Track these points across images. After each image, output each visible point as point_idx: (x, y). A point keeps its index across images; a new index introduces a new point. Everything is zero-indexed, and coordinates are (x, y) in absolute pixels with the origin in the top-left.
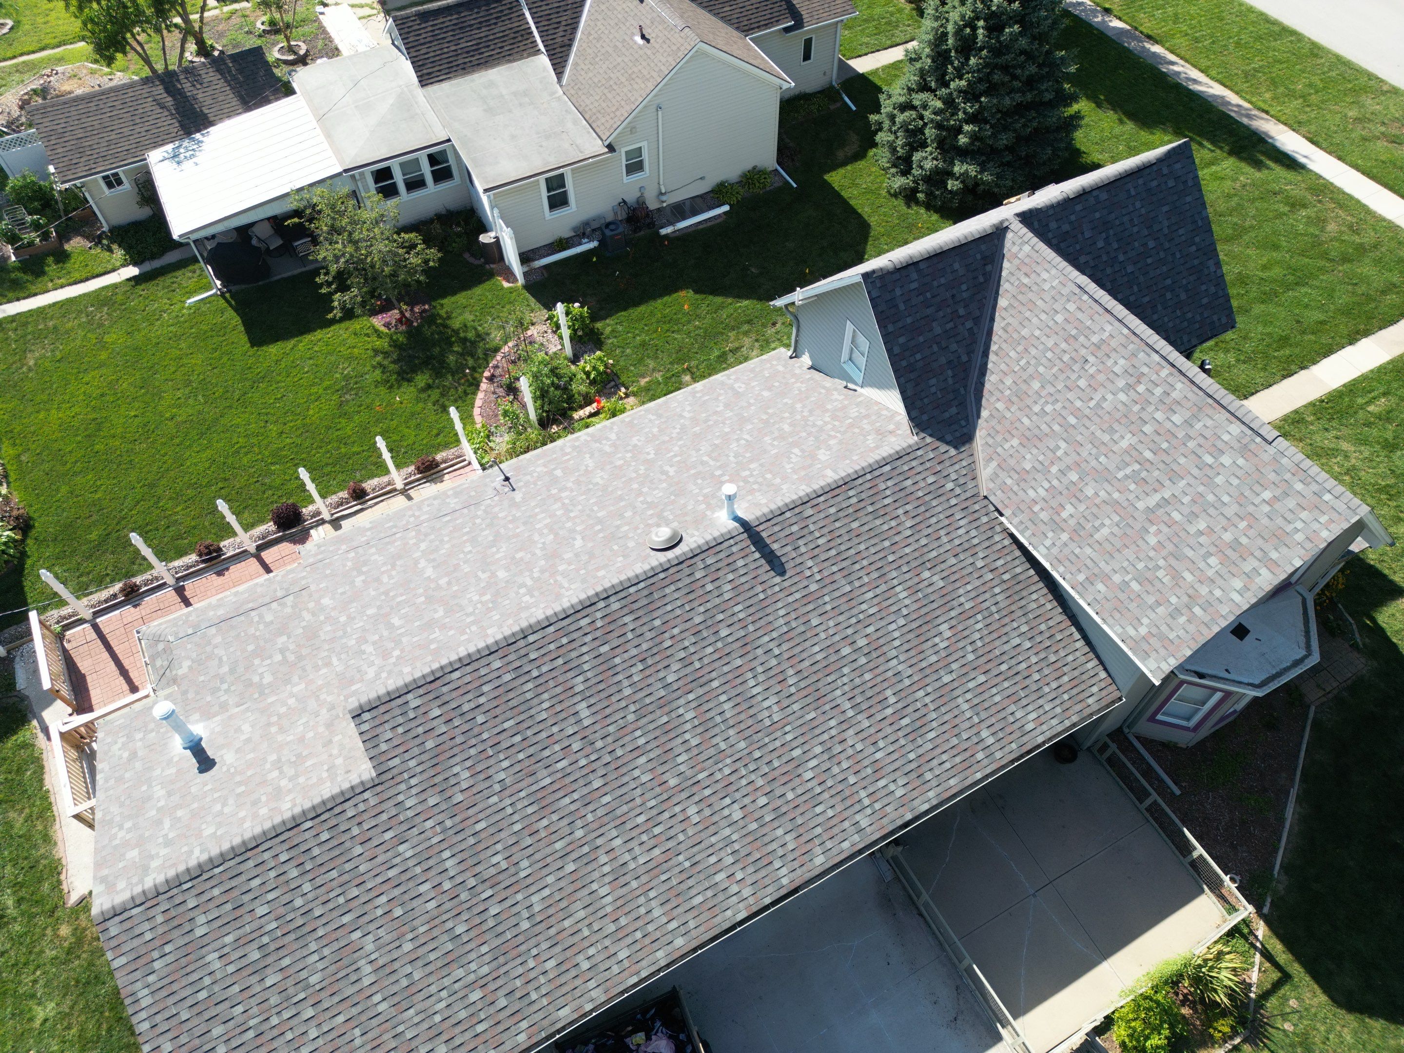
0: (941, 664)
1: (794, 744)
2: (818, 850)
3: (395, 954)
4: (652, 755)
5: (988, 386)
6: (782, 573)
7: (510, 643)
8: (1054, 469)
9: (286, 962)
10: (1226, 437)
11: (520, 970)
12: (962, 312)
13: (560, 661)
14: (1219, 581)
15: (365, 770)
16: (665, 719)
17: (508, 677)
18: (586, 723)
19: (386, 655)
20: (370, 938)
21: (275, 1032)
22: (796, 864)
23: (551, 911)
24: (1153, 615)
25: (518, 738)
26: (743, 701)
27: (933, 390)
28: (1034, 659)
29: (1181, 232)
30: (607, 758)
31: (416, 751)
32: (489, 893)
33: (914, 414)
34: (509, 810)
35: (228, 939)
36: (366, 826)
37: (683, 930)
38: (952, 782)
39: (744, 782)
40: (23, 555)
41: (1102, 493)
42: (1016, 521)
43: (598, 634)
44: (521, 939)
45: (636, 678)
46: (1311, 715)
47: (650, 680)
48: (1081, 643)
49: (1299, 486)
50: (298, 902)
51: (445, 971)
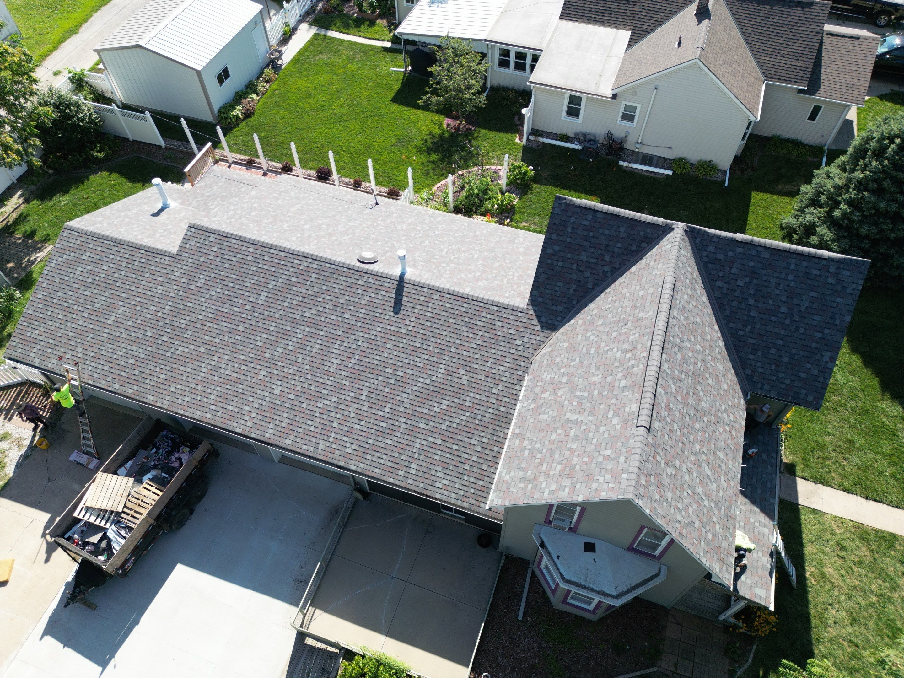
0: (426, 417)
1: (328, 387)
2: (292, 438)
3: (124, 322)
4: (270, 337)
5: (587, 308)
6: (396, 313)
7: (263, 246)
9: (95, 291)
11: (152, 368)
13: (274, 269)
14: (550, 480)
15: (175, 249)
16: (289, 328)
17: (250, 258)
18: (260, 302)
20: (123, 309)
21: (72, 311)
22: (279, 434)
23: (181, 358)
24: (516, 473)
25: (232, 285)
26: (326, 351)
27: (557, 289)
28: (474, 458)
30: (254, 323)
31: (196, 257)
32: (169, 331)
34: (204, 308)
35: (89, 268)
36: (157, 269)
37: (214, 413)
38: (376, 470)
39: (293, 382)
40: (237, 125)
41: (563, 397)
42: (528, 383)
43: (298, 271)
44: (163, 357)
45: (294, 302)
47: (299, 308)
49: (622, 460)
50: (116, 275)
51: (131, 343)
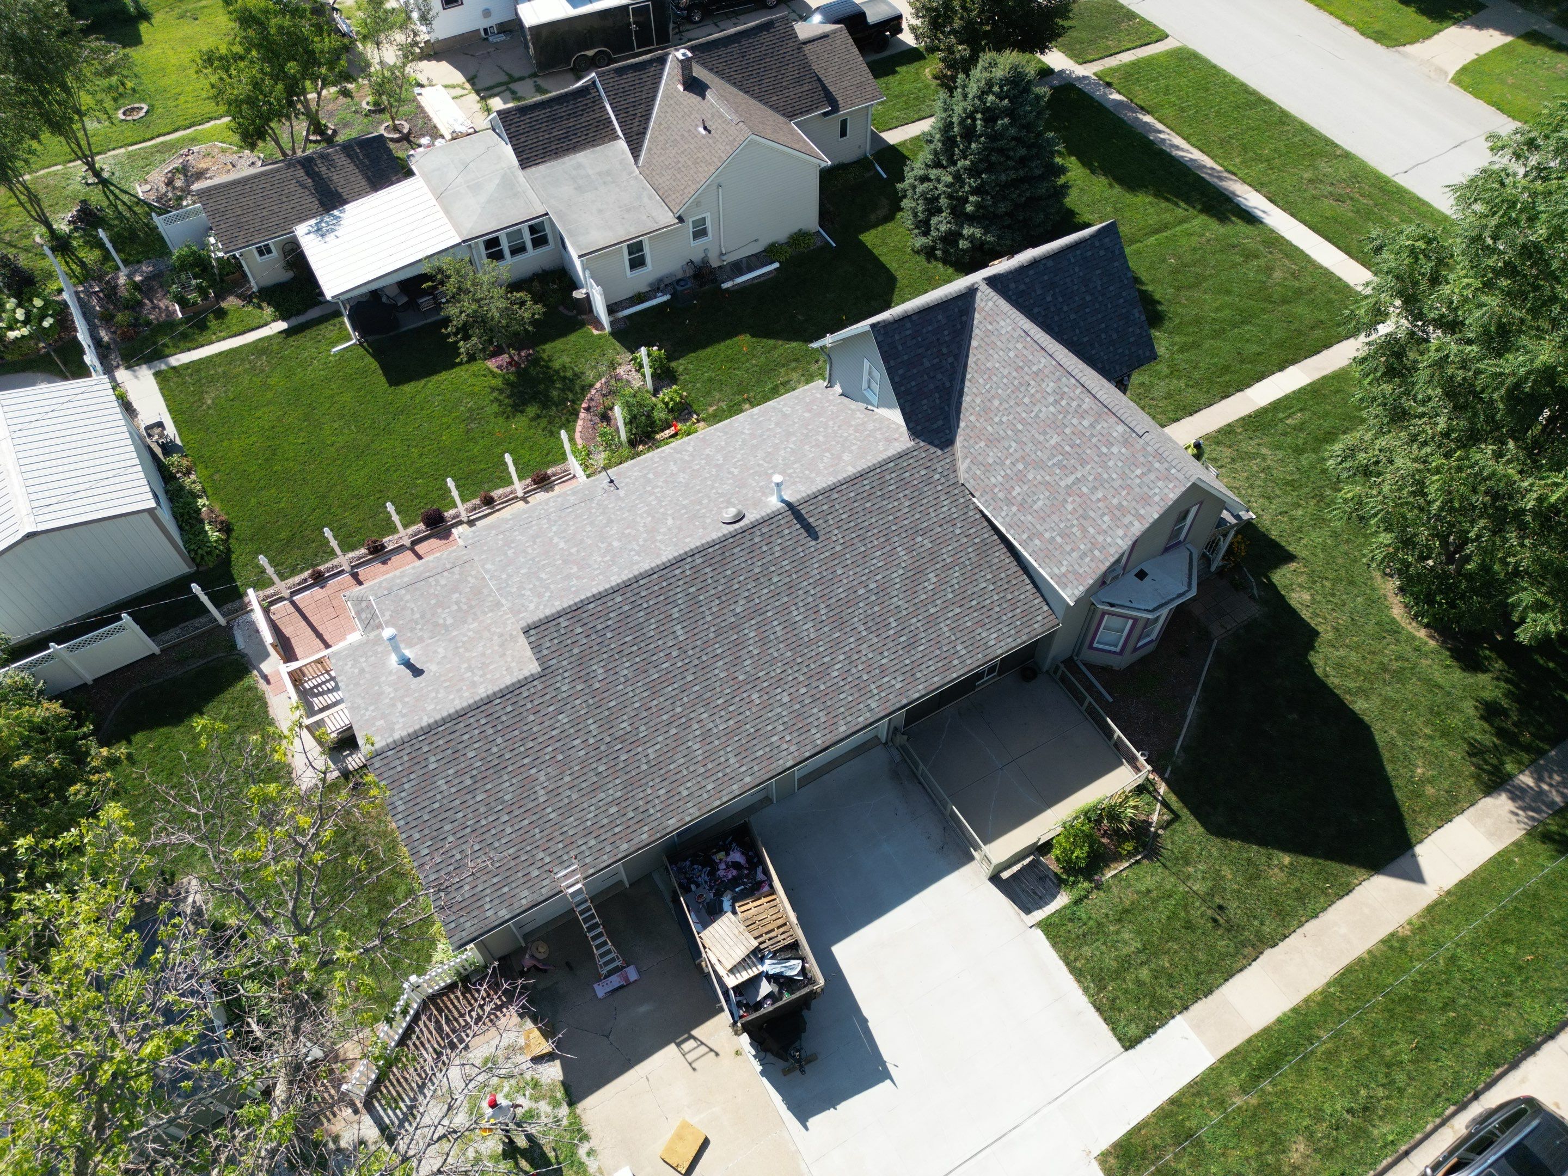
0: (929, 600)
1: (825, 653)
2: (842, 722)
3: (559, 783)
4: (727, 660)
5: (964, 405)
6: (816, 538)
7: (627, 585)
8: (1008, 462)
9: (489, 786)
10: (1115, 434)
11: (642, 795)
12: (945, 350)
13: (662, 598)
14: (1110, 532)
15: (533, 667)
16: (735, 637)
17: (626, 608)
18: (681, 638)
19: (540, 596)
20: (542, 773)
21: (485, 829)
22: (827, 731)
23: (661, 759)
24: (1069, 559)
25: (635, 648)
26: (789, 626)
27: (925, 408)
28: (996, 597)
29: (1111, 288)
30: (696, 662)
31: (567, 655)
32: (619, 746)
33: (911, 425)
34: (631, 694)
35: (451, 772)
36: (536, 703)
37: (750, 772)
38: (936, 679)
39: (790, 678)
40: (229, 551)
41: (1039, 477)
42: (983, 500)
43: (687, 579)
44: (641, 776)
45: (714, 610)
46: (1214, 646)
47: (724, 611)
48: (1031, 586)
49: (1157, 465)
50: (495, 750)
51: (592, 795)
